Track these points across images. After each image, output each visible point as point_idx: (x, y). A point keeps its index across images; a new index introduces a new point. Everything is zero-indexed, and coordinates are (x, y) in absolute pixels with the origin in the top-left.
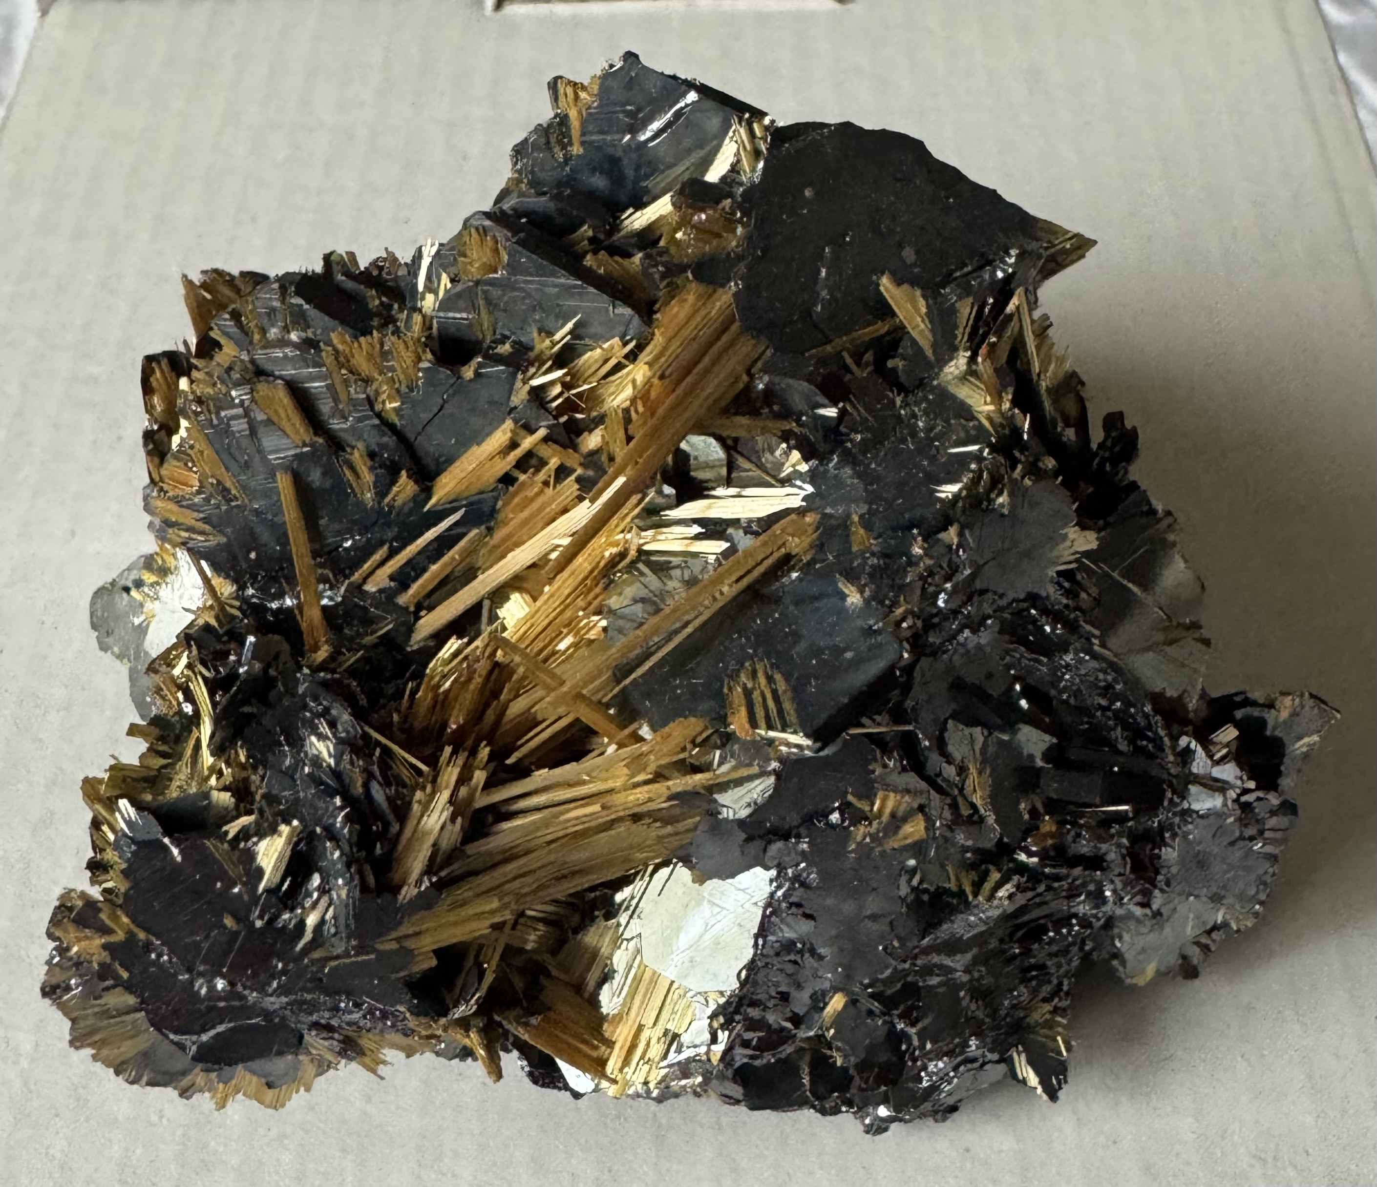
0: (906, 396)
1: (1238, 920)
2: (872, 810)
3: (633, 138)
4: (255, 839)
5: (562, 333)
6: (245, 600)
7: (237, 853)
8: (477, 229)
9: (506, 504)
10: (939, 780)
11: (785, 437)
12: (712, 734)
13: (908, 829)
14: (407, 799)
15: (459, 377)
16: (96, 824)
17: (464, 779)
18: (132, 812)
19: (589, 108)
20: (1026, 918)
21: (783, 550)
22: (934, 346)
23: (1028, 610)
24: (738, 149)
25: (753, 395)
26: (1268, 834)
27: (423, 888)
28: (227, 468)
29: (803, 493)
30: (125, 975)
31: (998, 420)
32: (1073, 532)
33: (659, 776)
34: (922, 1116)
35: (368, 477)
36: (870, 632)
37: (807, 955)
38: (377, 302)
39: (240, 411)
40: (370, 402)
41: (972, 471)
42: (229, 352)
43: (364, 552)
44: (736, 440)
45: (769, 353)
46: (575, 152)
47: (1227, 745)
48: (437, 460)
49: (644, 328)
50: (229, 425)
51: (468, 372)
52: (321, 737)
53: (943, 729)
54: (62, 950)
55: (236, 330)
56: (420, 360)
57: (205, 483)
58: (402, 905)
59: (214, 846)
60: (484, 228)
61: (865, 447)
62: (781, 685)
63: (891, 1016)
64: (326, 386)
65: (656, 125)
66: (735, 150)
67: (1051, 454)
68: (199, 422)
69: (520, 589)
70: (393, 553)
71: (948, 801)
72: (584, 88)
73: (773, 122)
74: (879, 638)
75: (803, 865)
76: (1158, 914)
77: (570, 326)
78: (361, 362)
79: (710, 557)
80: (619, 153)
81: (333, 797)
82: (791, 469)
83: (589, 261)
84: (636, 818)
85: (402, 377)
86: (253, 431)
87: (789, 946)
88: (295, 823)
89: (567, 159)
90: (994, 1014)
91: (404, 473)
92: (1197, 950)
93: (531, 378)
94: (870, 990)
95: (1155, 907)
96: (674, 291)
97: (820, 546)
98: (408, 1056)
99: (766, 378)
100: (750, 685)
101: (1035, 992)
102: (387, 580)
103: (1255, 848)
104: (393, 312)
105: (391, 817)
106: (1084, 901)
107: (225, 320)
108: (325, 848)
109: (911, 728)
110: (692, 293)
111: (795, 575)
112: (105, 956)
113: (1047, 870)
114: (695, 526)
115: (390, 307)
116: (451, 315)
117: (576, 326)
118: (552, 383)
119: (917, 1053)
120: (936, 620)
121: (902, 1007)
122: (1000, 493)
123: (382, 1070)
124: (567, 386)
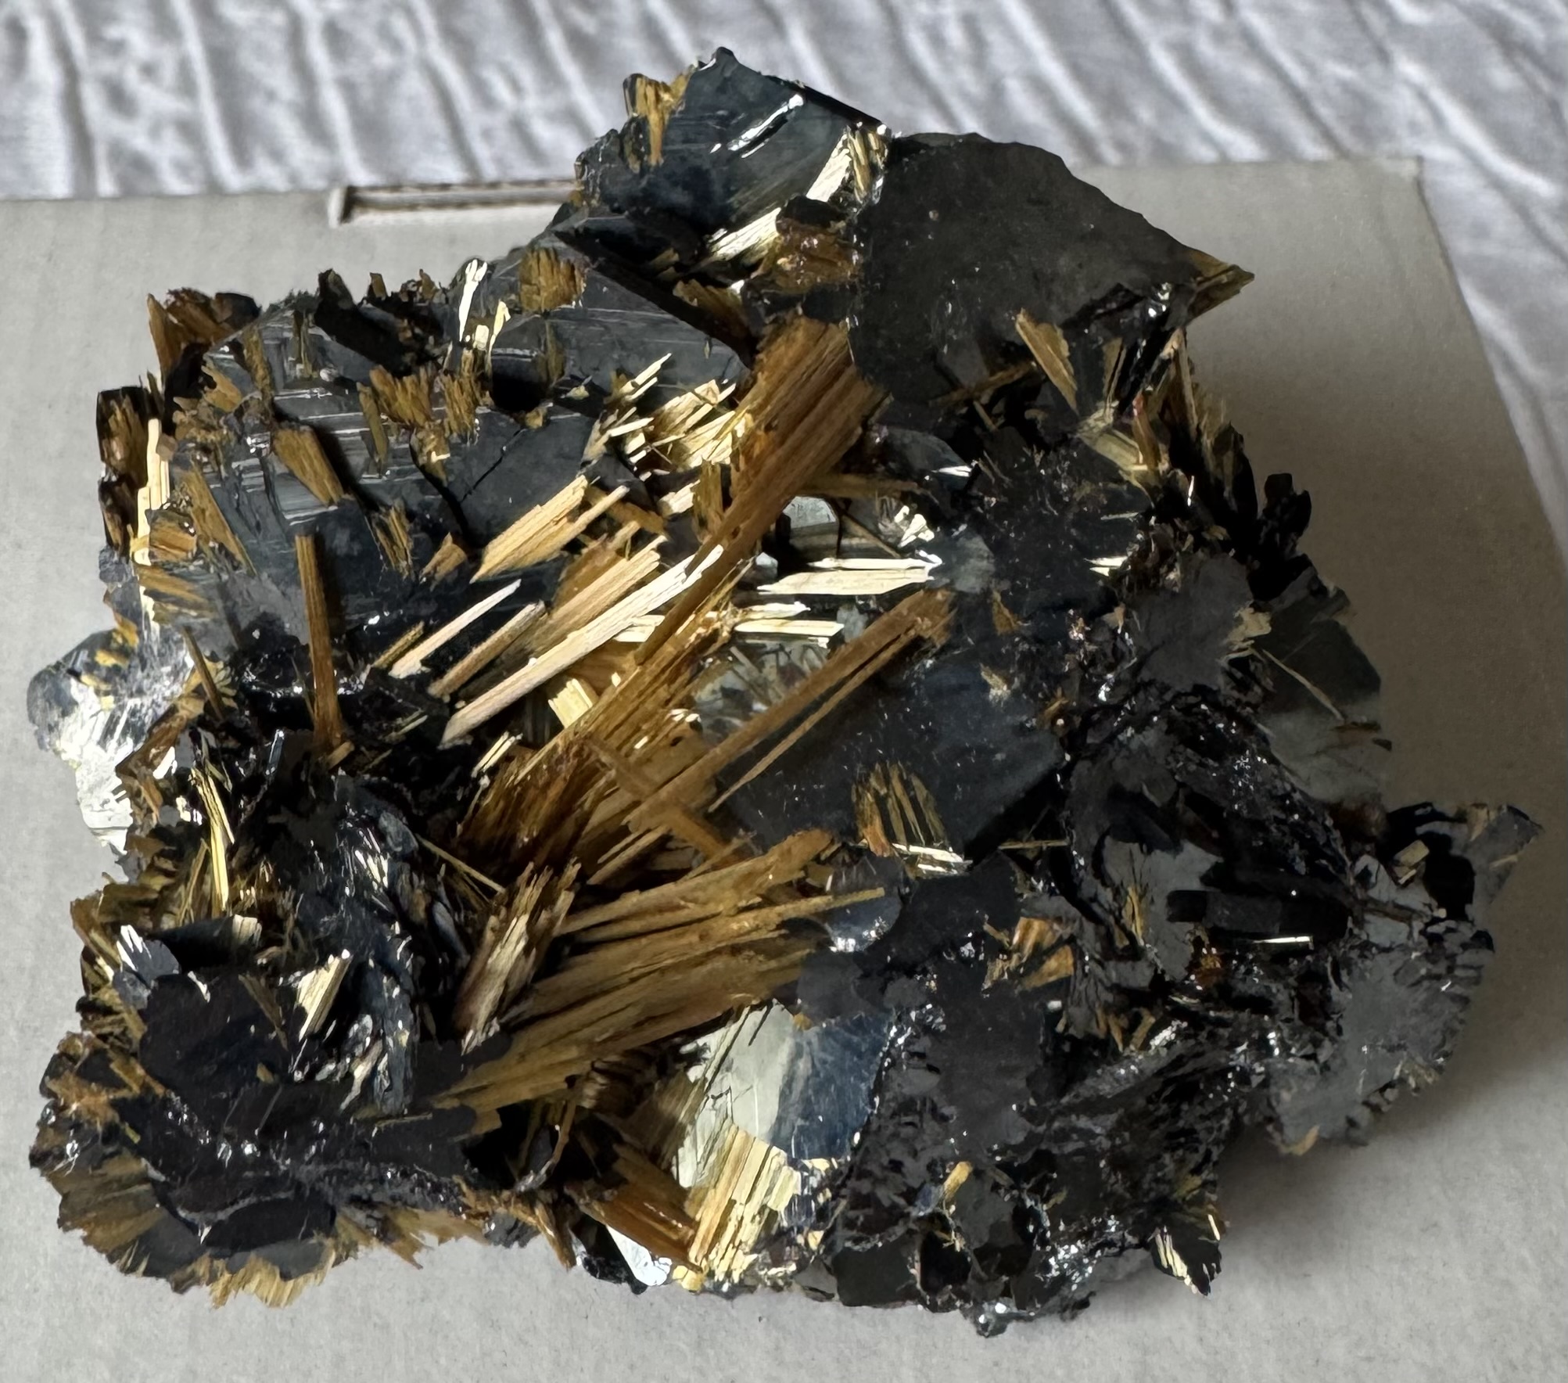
0: (1047, 454)
1: (1417, 1076)
2: (1010, 943)
3: (724, 147)
4: (298, 974)
5: (647, 377)
6: (243, 688)
7: (275, 992)
8: (547, 251)
9: (569, 576)
10: (1096, 908)
11: (905, 498)
12: (838, 851)
13: (1052, 964)
14: (478, 927)
15: (524, 426)
16: (88, 957)
17: (546, 900)
18: (139, 941)
19: (673, 112)
20: (1180, 1072)
21: (912, 633)
22: (1078, 396)
23: (1198, 705)
24: (851, 163)
25: (869, 451)
26: (1458, 972)
27: (491, 1034)
28: (233, 532)
29: (929, 567)
30: (136, 1139)
31: (1153, 482)
32: (1246, 613)
33: (768, 901)
34: (1050, 1312)
35: (405, 542)
36: (1021, 730)
37: (927, 1116)
38: (409, 334)
39: (255, 461)
40: (414, 454)
41: (1138, 542)
42: (224, 392)
43: (391, 632)
44: (848, 502)
45: (887, 401)
46: (653, 162)
47: (1415, 866)
48: (488, 523)
49: (747, 371)
50: (240, 479)
51: (536, 421)
52: (367, 852)
53: (1100, 845)
54: (58, 1109)
55: (237, 366)
56: (476, 404)
57: (205, 548)
58: (466, 1055)
59: (251, 983)
60: (555, 251)
61: (1000, 511)
62: (922, 793)
63: (1021, 1190)
64: (361, 433)
65: (752, 133)
66: (847, 165)
67: (1219, 523)
68: (204, 474)
69: (578, 677)
70: (428, 632)
71: (1103, 930)
72: (667, 89)
73: (888, 131)
74: (1035, 739)
75: (929, 1006)
76: (1325, 1067)
77: (656, 366)
78: (404, 405)
79: (820, 640)
80: (707, 166)
81: (391, 922)
82: (913, 538)
83: (679, 290)
84: (735, 950)
85: (454, 426)
86: (269, 488)
87: (907, 1106)
88: (346, 954)
89: (644, 170)
90: (1135, 1187)
91: (449, 538)
92: (1367, 1112)
93: (610, 427)
94: (998, 1159)
95: (1322, 1058)
96: (780, 327)
97: (956, 629)
98: (441, 1241)
99: (885, 431)
100: (883, 792)
101: (1181, 1162)
102: (419, 665)
103: (1444, 989)
104: (428, 347)
105: (460, 947)
106: (1244, 1052)
107: (224, 353)
108: (380, 985)
109: (1064, 843)
110: (801, 331)
111: (929, 663)
112: (112, 1115)
113: (1212, 1013)
114: (797, 604)
115: (423, 341)
116: (509, 351)
117: (664, 365)
118: (634, 434)
119: (1048, 1234)
120: (1096, 717)
121: (1033, 1181)
122: (1171, 568)
123: (418, 1256)
124: (650, 438)
